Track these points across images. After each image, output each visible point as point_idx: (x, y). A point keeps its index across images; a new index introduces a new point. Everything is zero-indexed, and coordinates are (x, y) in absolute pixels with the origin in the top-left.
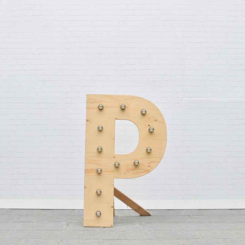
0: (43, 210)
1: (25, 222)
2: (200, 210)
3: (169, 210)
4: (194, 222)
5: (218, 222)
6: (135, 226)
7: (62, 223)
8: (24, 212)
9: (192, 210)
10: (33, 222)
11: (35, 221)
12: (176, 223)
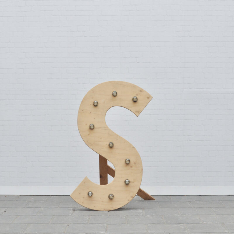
0: (51, 196)
1: (33, 208)
2: (200, 195)
3: (170, 196)
4: (195, 208)
5: (217, 207)
6: (138, 211)
7: (69, 208)
8: (32, 198)
9: (192, 196)
10: (41, 208)
11: (43, 207)
12: (177, 208)
